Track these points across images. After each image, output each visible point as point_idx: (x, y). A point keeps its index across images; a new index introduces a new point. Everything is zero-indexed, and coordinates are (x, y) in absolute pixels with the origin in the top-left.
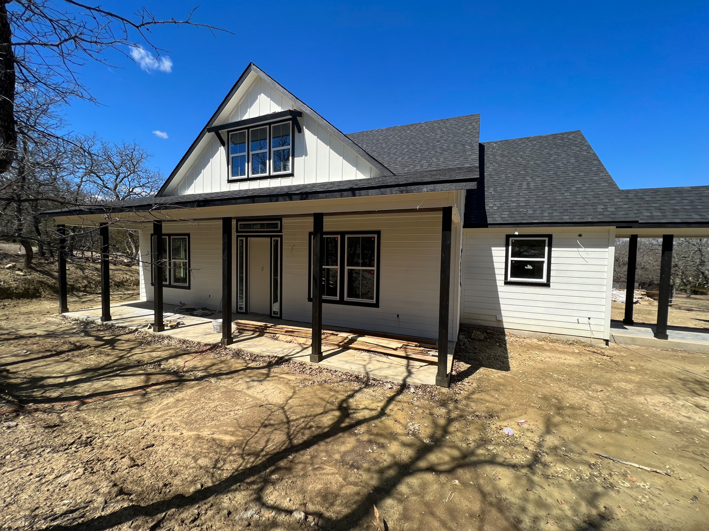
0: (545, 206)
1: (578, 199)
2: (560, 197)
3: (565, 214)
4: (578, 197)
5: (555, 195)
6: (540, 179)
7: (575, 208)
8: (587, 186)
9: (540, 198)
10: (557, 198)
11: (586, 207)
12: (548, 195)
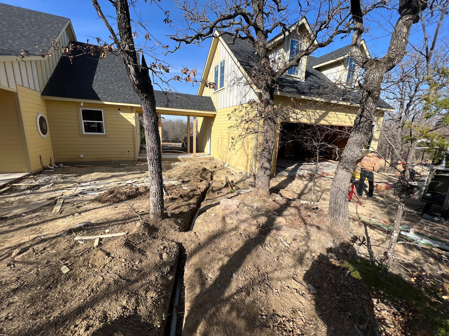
0: (101, 91)
1: (120, 90)
2: (112, 88)
3: (110, 97)
4: (121, 89)
5: (110, 86)
6: (106, 75)
7: (116, 94)
8: (128, 84)
9: (101, 87)
10: (110, 88)
11: (121, 95)
12: (105, 85)
